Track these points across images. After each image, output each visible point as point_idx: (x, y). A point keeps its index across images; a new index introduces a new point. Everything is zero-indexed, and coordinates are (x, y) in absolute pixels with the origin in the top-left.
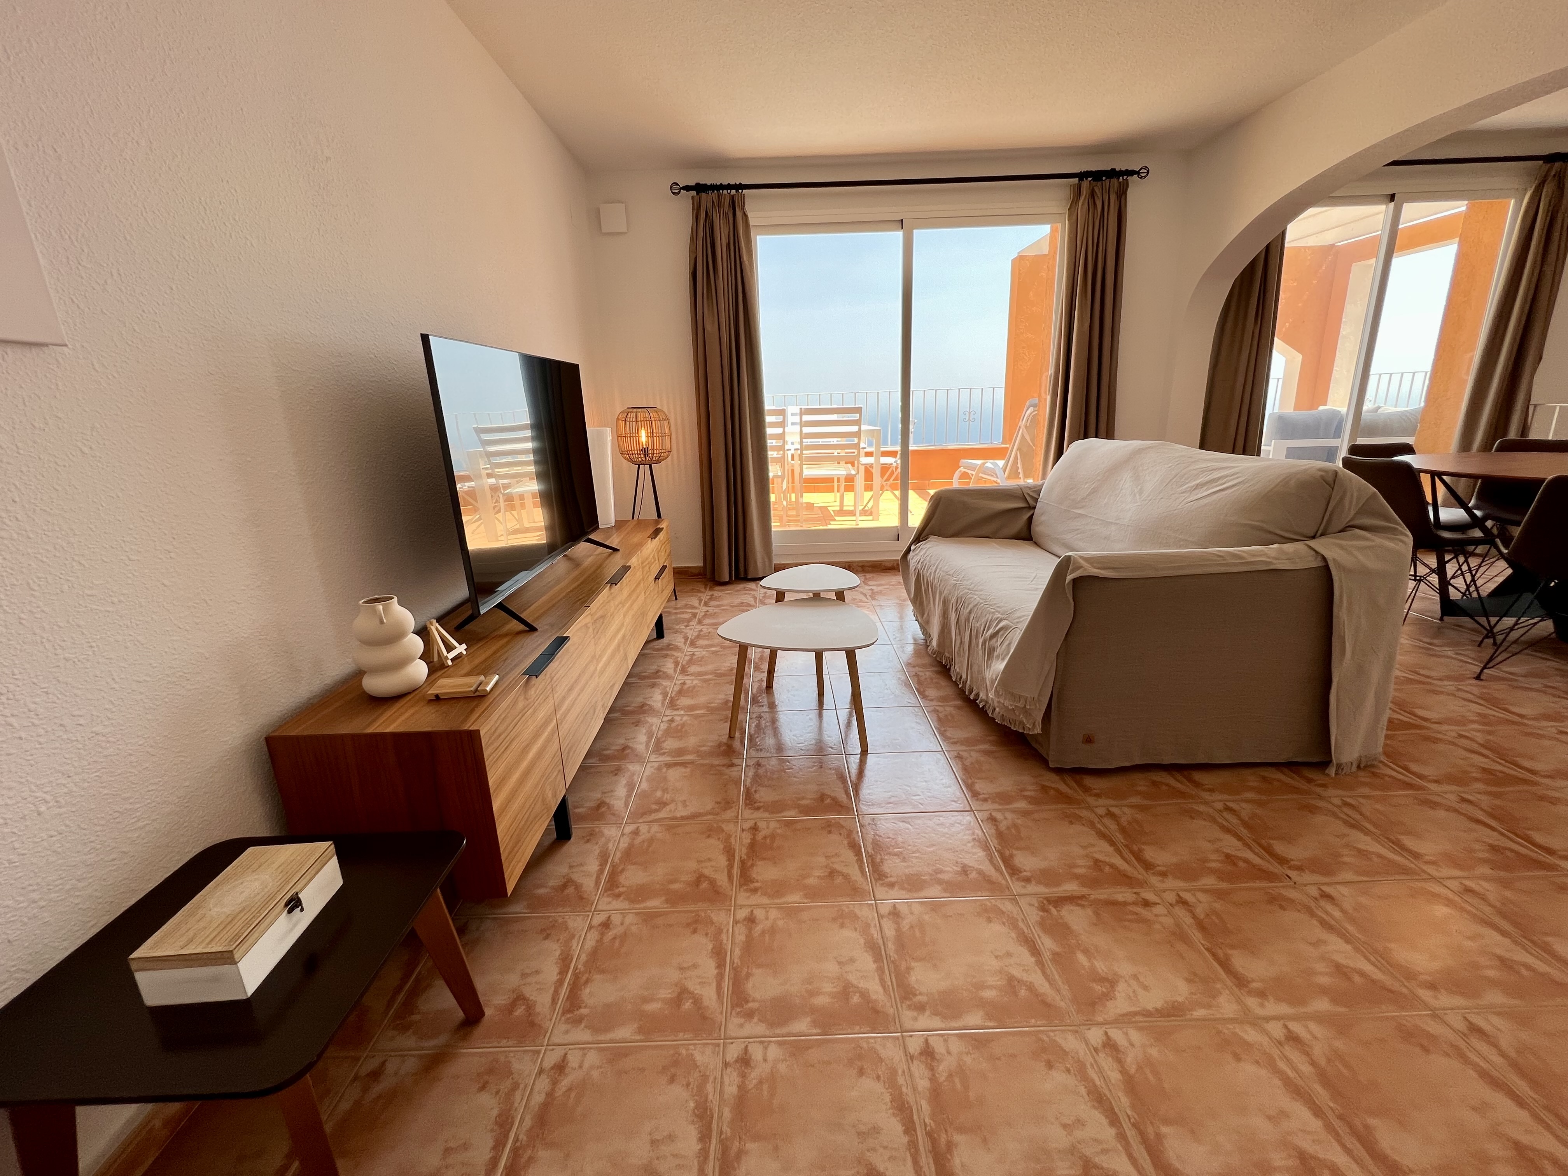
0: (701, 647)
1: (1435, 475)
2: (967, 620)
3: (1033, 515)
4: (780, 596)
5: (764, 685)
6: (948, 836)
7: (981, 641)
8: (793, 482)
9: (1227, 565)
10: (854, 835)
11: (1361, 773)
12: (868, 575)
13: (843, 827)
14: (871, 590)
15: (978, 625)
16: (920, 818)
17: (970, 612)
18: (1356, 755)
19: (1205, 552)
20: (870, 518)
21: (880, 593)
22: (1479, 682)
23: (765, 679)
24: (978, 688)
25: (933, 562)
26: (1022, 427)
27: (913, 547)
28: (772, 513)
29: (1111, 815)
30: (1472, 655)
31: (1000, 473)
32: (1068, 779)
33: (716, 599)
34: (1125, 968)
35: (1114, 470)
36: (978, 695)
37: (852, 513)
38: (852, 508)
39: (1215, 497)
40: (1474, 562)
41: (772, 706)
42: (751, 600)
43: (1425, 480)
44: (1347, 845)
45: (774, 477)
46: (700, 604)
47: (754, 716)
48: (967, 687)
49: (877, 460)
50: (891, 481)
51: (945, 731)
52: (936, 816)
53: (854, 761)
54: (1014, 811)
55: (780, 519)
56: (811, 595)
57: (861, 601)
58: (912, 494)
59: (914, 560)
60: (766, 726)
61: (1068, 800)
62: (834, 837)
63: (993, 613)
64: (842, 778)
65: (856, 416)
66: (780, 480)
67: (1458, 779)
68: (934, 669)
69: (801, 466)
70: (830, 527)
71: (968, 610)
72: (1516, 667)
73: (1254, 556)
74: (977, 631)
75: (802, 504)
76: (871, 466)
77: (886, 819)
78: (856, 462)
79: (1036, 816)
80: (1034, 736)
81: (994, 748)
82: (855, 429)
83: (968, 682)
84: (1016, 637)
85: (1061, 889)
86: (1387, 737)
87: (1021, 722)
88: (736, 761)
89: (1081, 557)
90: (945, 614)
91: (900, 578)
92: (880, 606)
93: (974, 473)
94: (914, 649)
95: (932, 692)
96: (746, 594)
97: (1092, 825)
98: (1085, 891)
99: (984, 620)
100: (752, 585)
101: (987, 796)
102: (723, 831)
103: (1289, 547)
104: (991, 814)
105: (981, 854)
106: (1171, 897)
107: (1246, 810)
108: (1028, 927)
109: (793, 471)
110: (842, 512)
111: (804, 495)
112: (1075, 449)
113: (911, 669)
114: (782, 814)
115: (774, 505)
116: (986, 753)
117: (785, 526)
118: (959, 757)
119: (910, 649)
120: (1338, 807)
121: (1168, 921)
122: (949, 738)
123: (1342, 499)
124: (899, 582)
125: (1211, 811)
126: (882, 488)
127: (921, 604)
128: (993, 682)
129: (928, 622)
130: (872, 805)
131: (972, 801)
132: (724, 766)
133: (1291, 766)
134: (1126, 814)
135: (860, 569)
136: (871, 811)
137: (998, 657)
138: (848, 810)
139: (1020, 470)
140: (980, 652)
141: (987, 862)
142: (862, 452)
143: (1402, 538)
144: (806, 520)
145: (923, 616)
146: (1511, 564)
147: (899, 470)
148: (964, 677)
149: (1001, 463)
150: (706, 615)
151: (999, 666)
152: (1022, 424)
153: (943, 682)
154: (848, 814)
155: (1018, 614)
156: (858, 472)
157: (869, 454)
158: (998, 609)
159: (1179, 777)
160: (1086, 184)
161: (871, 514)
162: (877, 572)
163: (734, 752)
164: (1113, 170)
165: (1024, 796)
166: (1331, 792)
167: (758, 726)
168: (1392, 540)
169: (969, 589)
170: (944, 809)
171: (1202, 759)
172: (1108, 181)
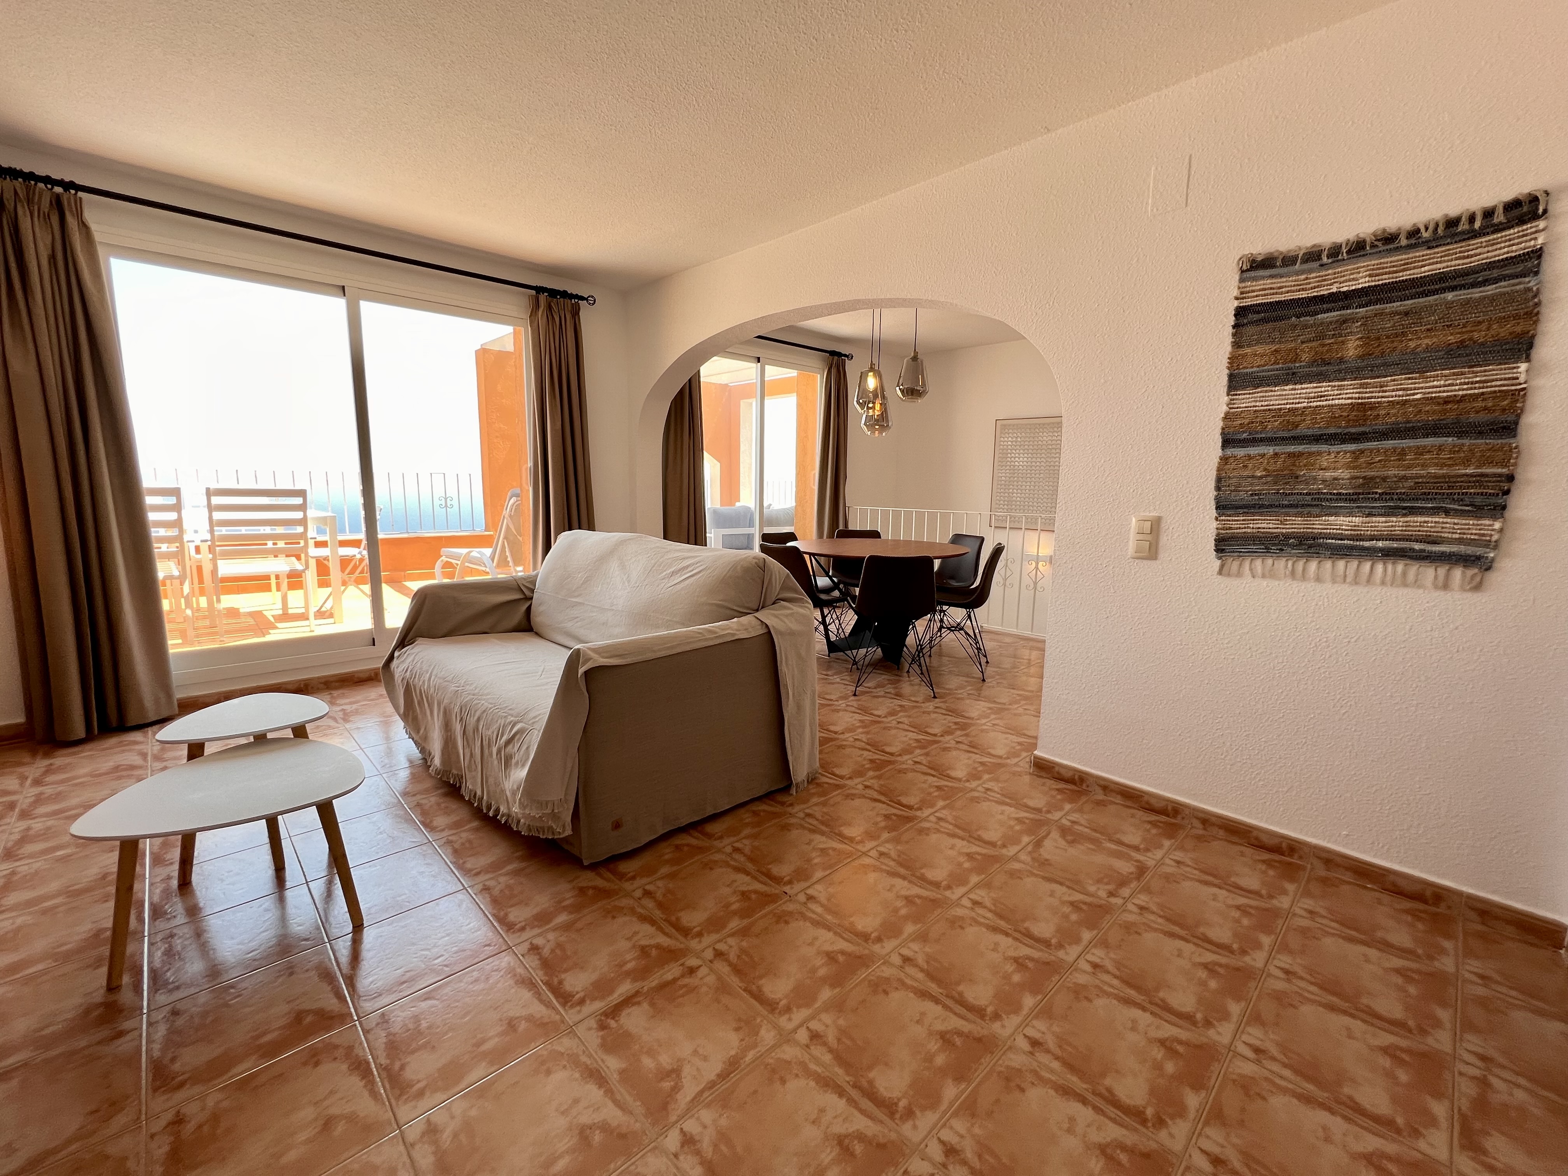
0: (31, 856)
1: (810, 554)
2: (476, 729)
3: (530, 605)
4: (196, 750)
5: (175, 883)
6: (485, 992)
7: (495, 750)
8: (201, 581)
9: (706, 640)
10: (358, 1051)
11: (811, 787)
12: (335, 693)
13: (336, 1047)
14: (343, 710)
15: (490, 733)
16: (447, 984)
17: (478, 720)
18: (805, 773)
19: (689, 631)
20: (331, 620)
21: (357, 712)
22: (856, 698)
23: (176, 874)
24: (497, 802)
25: (425, 668)
26: (506, 516)
27: (396, 654)
28: (168, 627)
29: (647, 893)
30: (848, 678)
31: (488, 562)
32: (603, 871)
33: (60, 769)
34: (685, 1049)
35: (603, 559)
36: (497, 810)
37: (304, 617)
38: (303, 610)
39: (687, 582)
40: (838, 612)
41: (193, 911)
42: (136, 760)
43: (807, 557)
44: (814, 849)
45: (166, 578)
46: (22, 785)
47: (160, 936)
48: (484, 804)
49: (334, 552)
50: (357, 574)
51: (464, 863)
52: (467, 973)
53: (344, 947)
54: (554, 930)
55: (183, 634)
56: (252, 739)
57: (330, 727)
58: (387, 590)
59: (400, 669)
60: (184, 948)
61: (604, 894)
62: (326, 1067)
63: (505, 717)
64: (327, 976)
65: (299, 501)
66: (177, 582)
67: (859, 773)
68: (439, 791)
69: (214, 561)
70: (268, 638)
71: (476, 718)
72: (870, 683)
73: (723, 630)
74: (489, 739)
75: (219, 611)
76: (326, 558)
77: (401, 1006)
78: (303, 556)
79: (579, 925)
80: (566, 839)
81: (523, 865)
82: (299, 515)
83: (485, 798)
84: (535, 739)
85: (616, 995)
86: (821, 752)
87: (550, 828)
88: (127, 1025)
89: (589, 649)
90: (447, 726)
91: (382, 690)
92: (358, 728)
93: (459, 563)
94: (411, 773)
95: (440, 821)
96: (123, 751)
97: (633, 911)
98: (638, 985)
99: (496, 726)
100: (137, 736)
101: (523, 924)
102: (107, 1157)
103: (745, 620)
104: (531, 943)
105: (526, 995)
106: (709, 954)
107: (746, 845)
108: (590, 1056)
109: (199, 569)
110: (286, 617)
111: (222, 597)
112: (564, 540)
113: (410, 799)
114: (230, 1074)
115: (168, 614)
116: (516, 873)
117: (192, 644)
118: (486, 889)
119: (404, 774)
120: (803, 819)
121: (711, 979)
122: (470, 870)
123: (770, 580)
124: (381, 695)
125: (723, 857)
126: (344, 583)
127: (415, 719)
128: (514, 793)
129: (426, 738)
130: (380, 995)
131: (508, 936)
132: (99, 1043)
133: (769, 796)
134: (659, 887)
135: (322, 686)
136: (378, 1005)
137: (517, 764)
138: (343, 1017)
139: (509, 559)
140: (496, 762)
141: (536, 1002)
142: (311, 543)
143: (806, 605)
144: (228, 632)
145: (418, 732)
146: (856, 613)
147: (367, 561)
148: (479, 793)
149: (488, 551)
150: (39, 800)
151: (520, 774)
152: (506, 513)
153: (454, 805)
154: (343, 1023)
155: (532, 715)
156: (307, 567)
157: (320, 544)
158: (510, 712)
159: (696, 834)
160: (543, 297)
161: (331, 616)
162: (348, 686)
163: (121, 1011)
164: (565, 292)
165: (564, 907)
166: (797, 808)
167: (169, 953)
168: (802, 607)
169: (474, 695)
170: (477, 960)
171: (710, 811)
172: (562, 300)
